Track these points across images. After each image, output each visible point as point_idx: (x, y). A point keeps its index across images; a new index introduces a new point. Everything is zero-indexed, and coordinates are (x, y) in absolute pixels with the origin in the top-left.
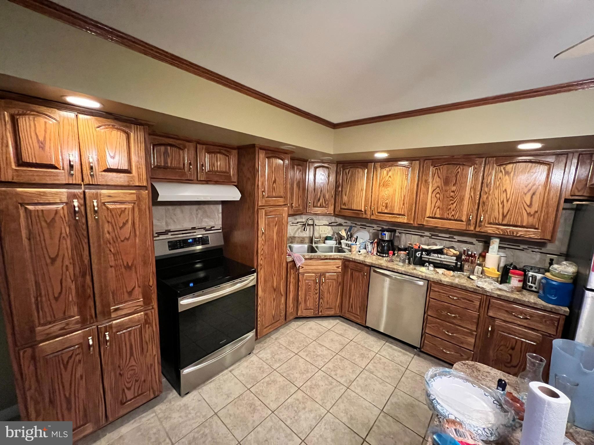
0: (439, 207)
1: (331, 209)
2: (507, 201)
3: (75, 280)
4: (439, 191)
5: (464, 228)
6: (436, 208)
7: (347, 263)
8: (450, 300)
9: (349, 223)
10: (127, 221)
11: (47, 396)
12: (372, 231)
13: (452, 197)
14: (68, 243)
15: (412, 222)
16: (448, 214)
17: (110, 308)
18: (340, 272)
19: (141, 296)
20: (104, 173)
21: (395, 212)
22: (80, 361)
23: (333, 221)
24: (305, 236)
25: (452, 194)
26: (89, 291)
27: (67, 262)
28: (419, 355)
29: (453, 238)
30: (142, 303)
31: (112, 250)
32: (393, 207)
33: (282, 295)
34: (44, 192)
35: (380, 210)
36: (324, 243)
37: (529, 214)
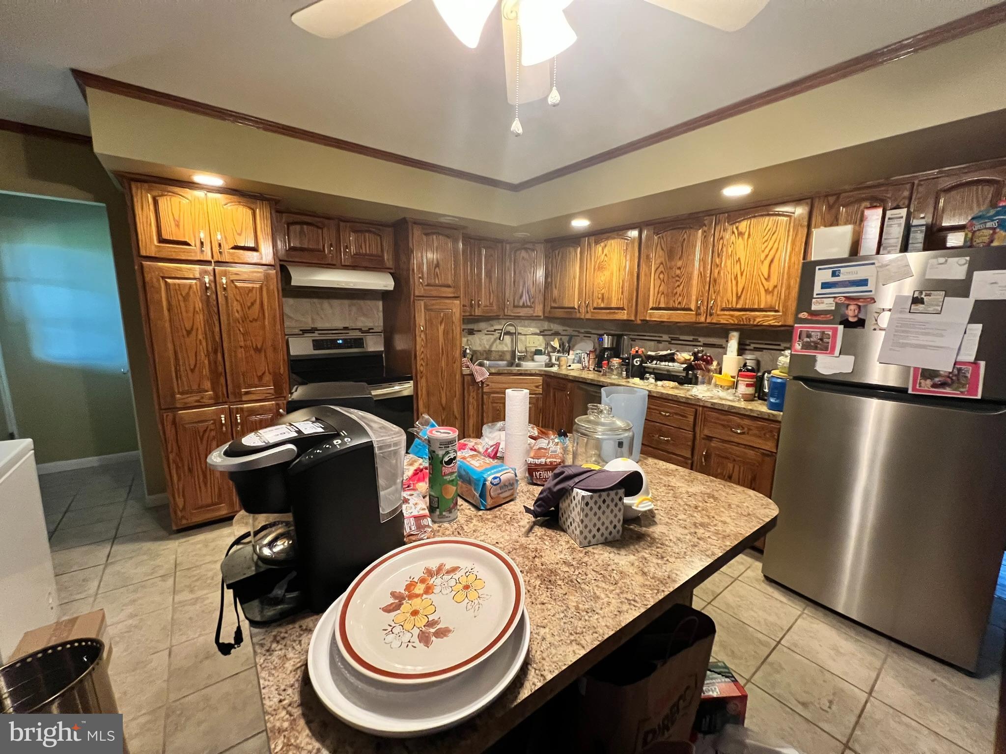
0: (663, 293)
1: (539, 311)
2: (742, 275)
4: (663, 270)
5: (693, 320)
6: (660, 295)
7: (548, 380)
8: (662, 417)
10: (255, 301)
13: (678, 276)
14: (200, 318)
15: (633, 318)
16: (674, 301)
17: (240, 390)
18: (540, 394)
19: (272, 384)
20: (231, 250)
21: (613, 305)
22: (214, 438)
23: (546, 328)
24: (506, 349)
25: (678, 272)
26: (221, 369)
27: (200, 337)
30: (272, 391)
31: (241, 329)
33: (456, 418)
34: (180, 267)
35: (595, 305)
37: (767, 291)
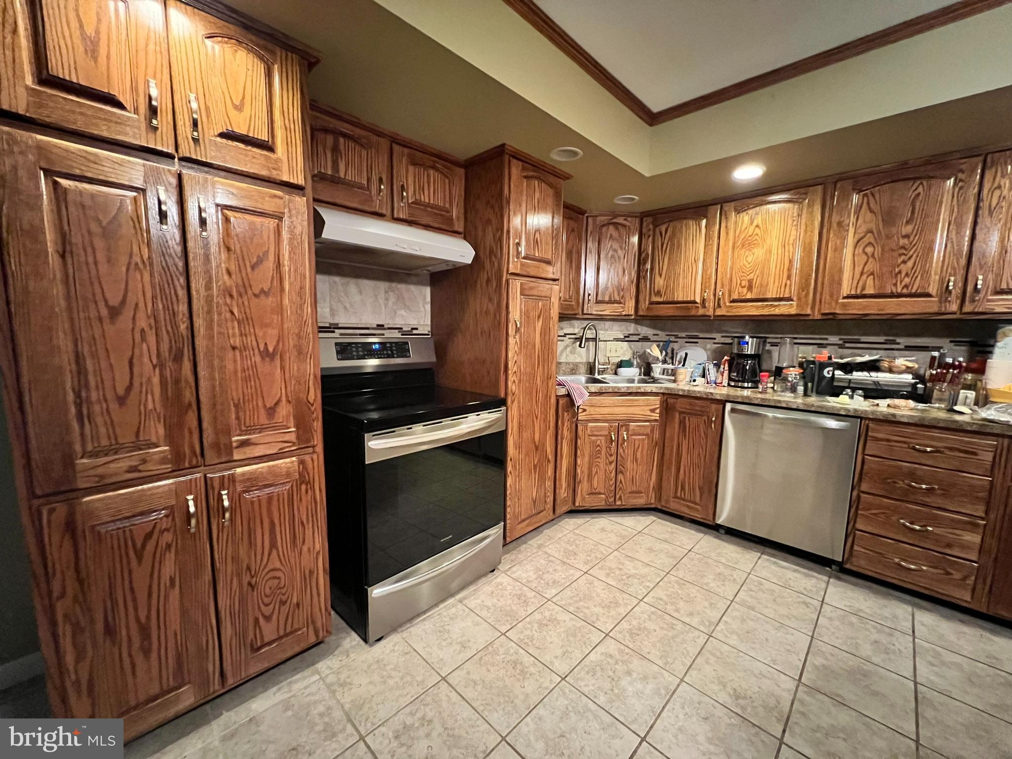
1: (629, 308)
3: (160, 365)
4: (872, 240)
5: (935, 309)
6: (864, 277)
7: (671, 401)
8: (916, 454)
9: (663, 336)
10: (266, 253)
11: (99, 616)
12: (710, 346)
13: (903, 247)
14: (145, 281)
15: (809, 312)
16: (895, 285)
17: (230, 436)
18: (656, 420)
19: (292, 423)
20: (219, 139)
21: (769, 296)
22: (169, 546)
23: (632, 332)
24: (578, 360)
25: (903, 242)
26: (188, 395)
27: (142, 322)
28: (839, 579)
29: (894, 342)
30: (293, 437)
31: (236, 312)
32: (764, 286)
33: (549, 461)
34: (96, 155)
35: (735, 297)
36: (616, 373)
